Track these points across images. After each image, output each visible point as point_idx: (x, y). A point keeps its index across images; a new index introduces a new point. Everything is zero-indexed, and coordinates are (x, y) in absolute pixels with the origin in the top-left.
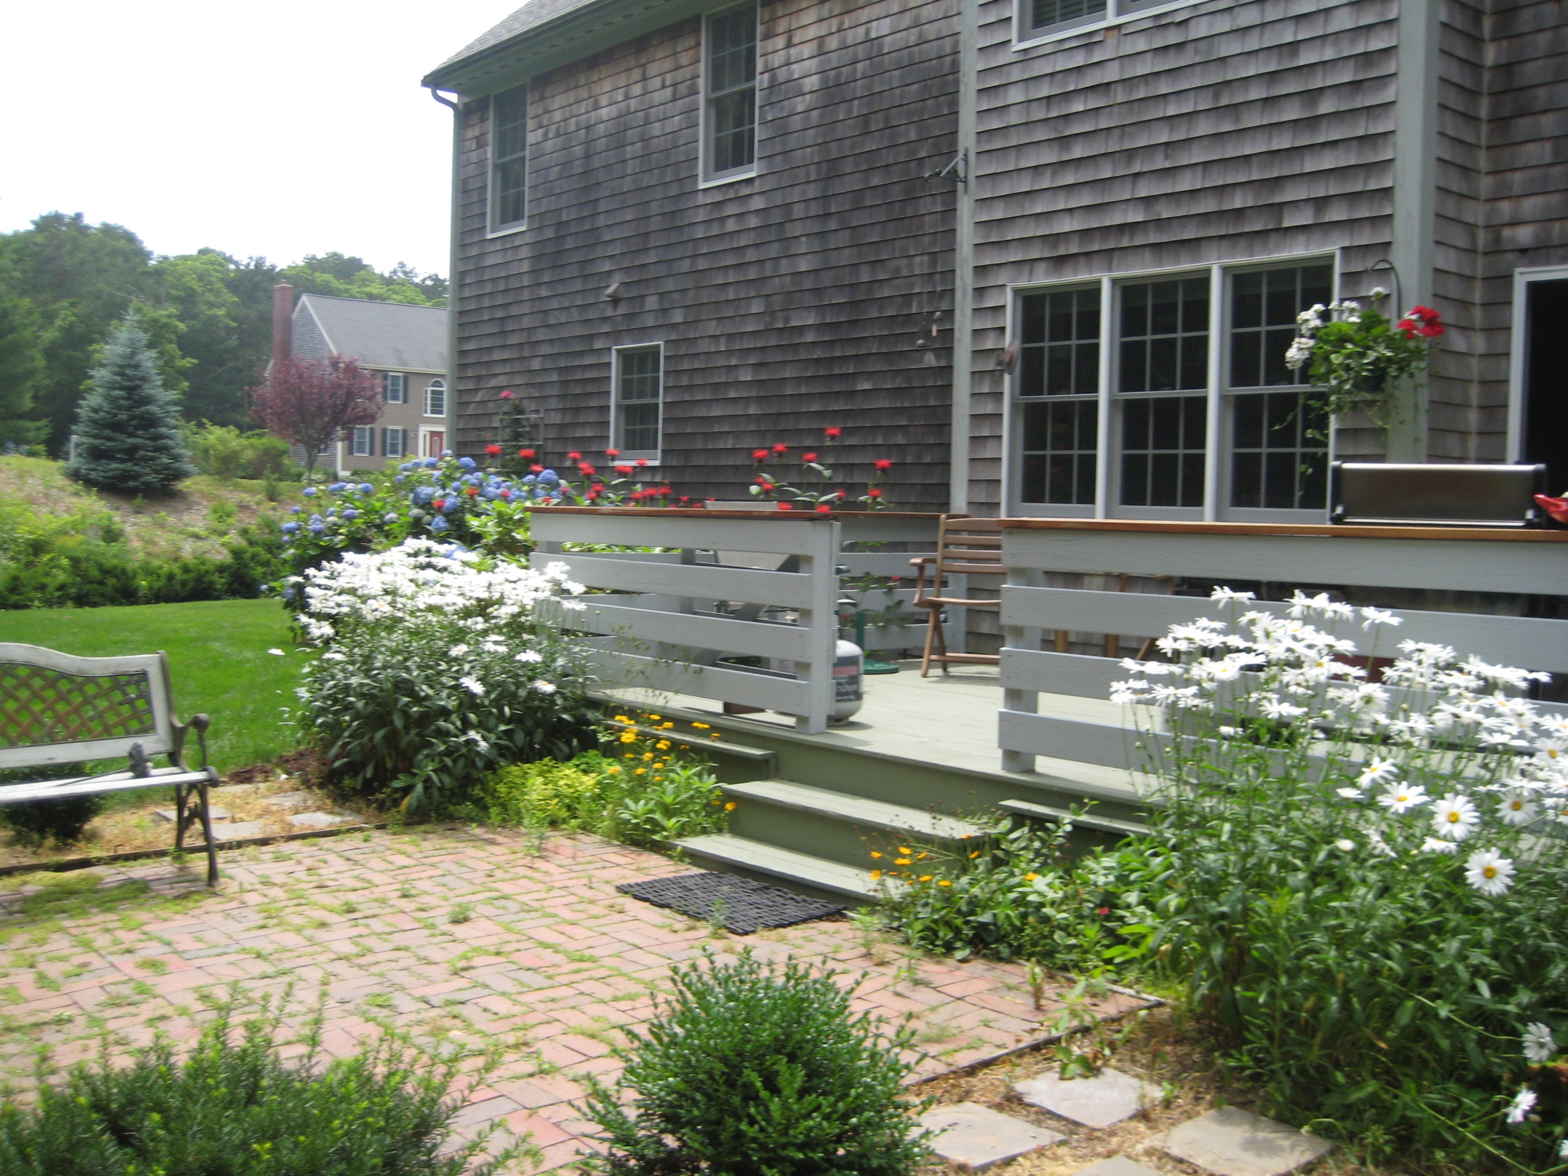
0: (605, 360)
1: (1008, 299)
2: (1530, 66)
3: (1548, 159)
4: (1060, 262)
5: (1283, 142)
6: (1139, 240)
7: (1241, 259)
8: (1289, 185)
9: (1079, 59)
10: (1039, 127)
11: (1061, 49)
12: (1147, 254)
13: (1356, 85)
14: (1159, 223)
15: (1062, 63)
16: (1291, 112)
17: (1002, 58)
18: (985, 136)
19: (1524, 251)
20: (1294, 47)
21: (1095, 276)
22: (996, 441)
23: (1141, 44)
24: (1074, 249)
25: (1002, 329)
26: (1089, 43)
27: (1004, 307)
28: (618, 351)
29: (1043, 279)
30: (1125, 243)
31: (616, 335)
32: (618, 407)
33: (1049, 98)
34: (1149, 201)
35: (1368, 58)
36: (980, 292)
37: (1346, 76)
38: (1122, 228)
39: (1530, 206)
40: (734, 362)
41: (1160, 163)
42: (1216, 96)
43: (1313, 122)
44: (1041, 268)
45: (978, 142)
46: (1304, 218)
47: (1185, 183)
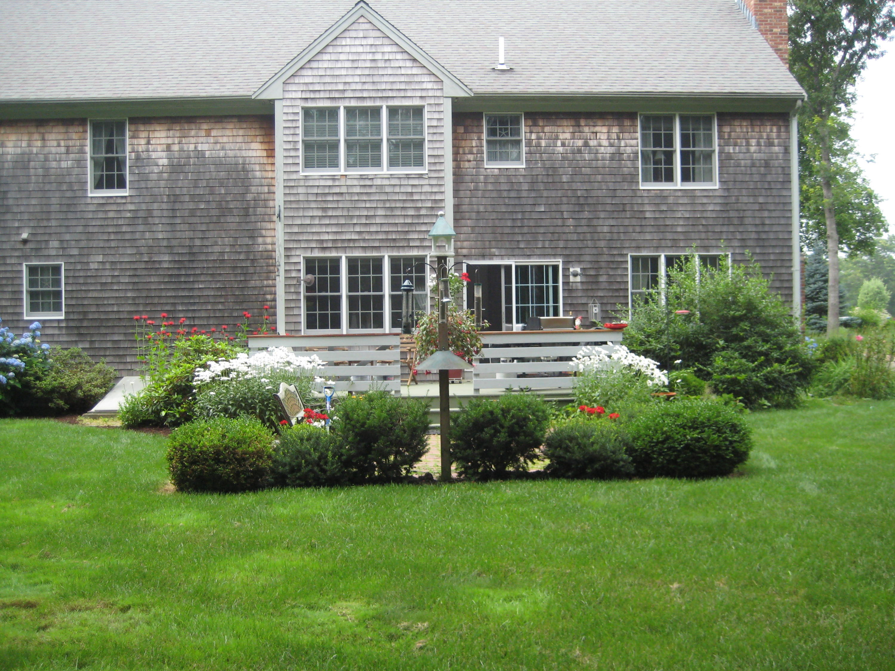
0: (19, 268)
1: (302, 260)
2: (464, 206)
3: (470, 232)
4: (324, 249)
5: (409, 221)
6: (357, 245)
7: (395, 254)
8: (411, 233)
9: (330, 183)
10: (313, 203)
11: (322, 178)
12: (360, 249)
13: (432, 208)
14: (364, 240)
15: (322, 183)
16: (411, 212)
17: (294, 176)
18: (288, 203)
19: (465, 256)
20: (412, 193)
21: (339, 255)
22: (297, 309)
23: (355, 182)
24: (330, 245)
25: (300, 270)
26: (333, 178)
27: (300, 263)
28: (26, 265)
29: (317, 254)
30: (351, 245)
31: (27, 257)
32: (27, 291)
33: (317, 194)
34: (360, 233)
35: (435, 201)
36: (287, 256)
37: (429, 205)
38: (349, 240)
39: (466, 244)
40: (116, 274)
41: (364, 221)
42: (384, 204)
43: (419, 216)
44: (316, 250)
45: (285, 204)
46: (417, 244)
47: (373, 229)
